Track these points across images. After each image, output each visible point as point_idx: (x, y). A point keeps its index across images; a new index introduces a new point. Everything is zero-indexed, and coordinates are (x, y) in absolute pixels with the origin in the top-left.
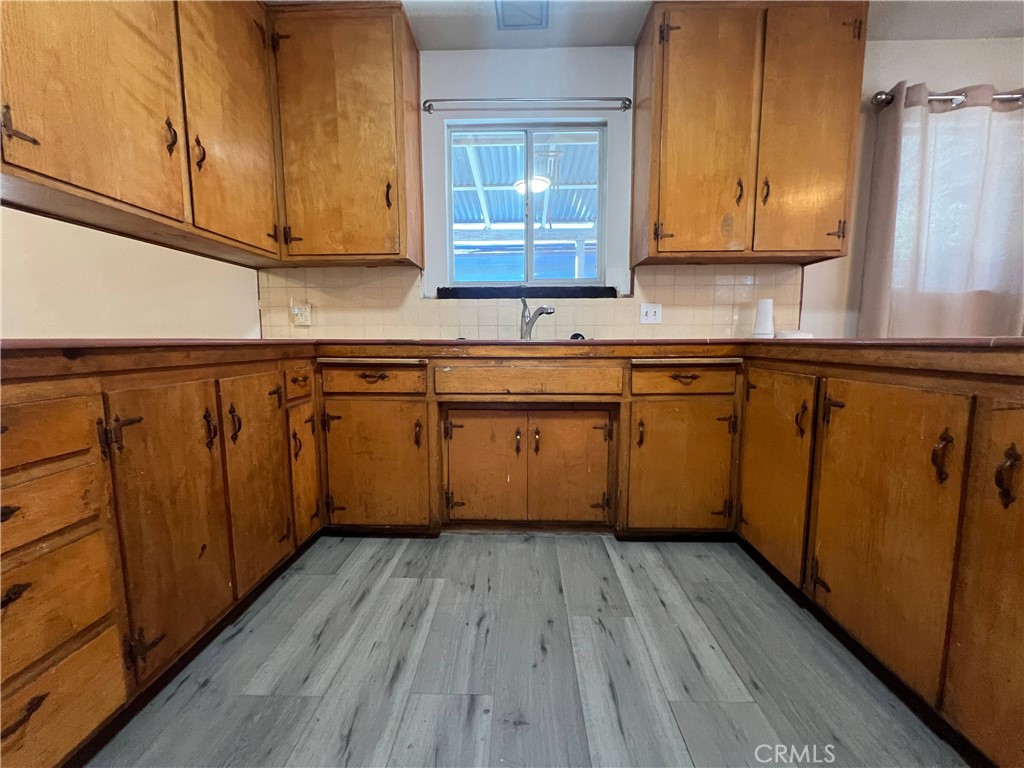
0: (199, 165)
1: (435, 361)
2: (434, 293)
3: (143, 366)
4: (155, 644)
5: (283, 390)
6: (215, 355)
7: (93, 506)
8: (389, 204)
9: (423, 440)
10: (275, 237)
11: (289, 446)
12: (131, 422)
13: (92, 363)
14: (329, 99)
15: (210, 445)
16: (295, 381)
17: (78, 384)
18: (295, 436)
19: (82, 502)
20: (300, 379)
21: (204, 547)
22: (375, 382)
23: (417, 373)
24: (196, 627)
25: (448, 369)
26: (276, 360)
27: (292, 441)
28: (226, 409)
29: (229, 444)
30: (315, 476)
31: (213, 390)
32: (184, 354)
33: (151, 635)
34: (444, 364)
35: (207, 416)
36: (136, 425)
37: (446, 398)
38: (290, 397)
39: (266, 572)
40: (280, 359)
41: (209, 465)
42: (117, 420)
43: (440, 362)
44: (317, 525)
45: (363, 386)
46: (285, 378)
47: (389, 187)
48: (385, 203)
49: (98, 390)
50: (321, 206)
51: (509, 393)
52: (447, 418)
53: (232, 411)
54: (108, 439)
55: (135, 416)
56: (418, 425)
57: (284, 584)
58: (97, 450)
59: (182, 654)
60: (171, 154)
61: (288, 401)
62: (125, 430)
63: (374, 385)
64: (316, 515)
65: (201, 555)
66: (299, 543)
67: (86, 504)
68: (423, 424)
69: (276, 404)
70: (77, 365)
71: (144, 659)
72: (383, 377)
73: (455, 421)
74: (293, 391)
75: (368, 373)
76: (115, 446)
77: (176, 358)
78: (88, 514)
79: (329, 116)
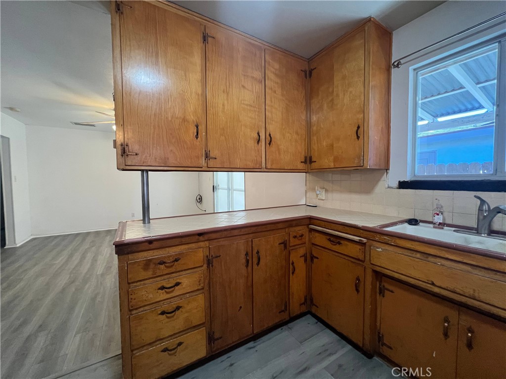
0: (270, 144)
1: (372, 241)
2: (396, 184)
3: (223, 236)
4: (218, 339)
5: (288, 241)
6: (253, 229)
7: (202, 285)
8: (358, 137)
9: (361, 289)
10: (305, 162)
11: (289, 269)
12: (217, 257)
13: (206, 237)
14: (331, 90)
15: (247, 266)
16: (295, 237)
17: (202, 244)
18: (293, 263)
19: (198, 283)
20: (298, 236)
21: (241, 307)
22: (335, 245)
23: (358, 247)
24: (234, 338)
25: (380, 250)
26: (285, 228)
27: (291, 266)
28: (255, 252)
29: (255, 266)
30: (305, 284)
31: (250, 244)
32: (239, 230)
33: (217, 335)
34: (377, 246)
35: (247, 254)
36: (219, 258)
37: (378, 269)
38: (291, 245)
39: (270, 325)
40: (288, 227)
41: (246, 274)
42: (212, 256)
43: (374, 243)
44: (304, 309)
45: (329, 245)
46: (289, 236)
47: (358, 127)
48: (356, 137)
49: (208, 246)
50: (324, 144)
51: (433, 284)
52: (381, 282)
53: (258, 252)
54: (209, 262)
55: (218, 255)
56: (358, 279)
57: (281, 333)
58: (205, 266)
59: (229, 347)
60: (258, 144)
61: (291, 247)
62: (214, 260)
63: (334, 247)
64: (304, 304)
65: (239, 310)
66: (292, 316)
67: (200, 284)
68: (362, 279)
69: (283, 248)
70: (201, 238)
71: (214, 343)
72: (340, 243)
73: (387, 286)
74: (293, 242)
75: (332, 239)
76: (211, 265)
77: (236, 232)
78: (200, 287)
79: (330, 98)
